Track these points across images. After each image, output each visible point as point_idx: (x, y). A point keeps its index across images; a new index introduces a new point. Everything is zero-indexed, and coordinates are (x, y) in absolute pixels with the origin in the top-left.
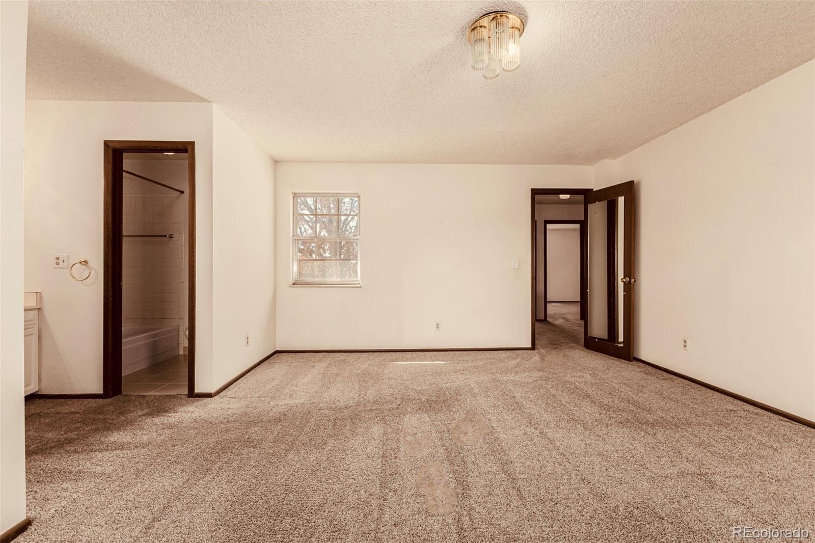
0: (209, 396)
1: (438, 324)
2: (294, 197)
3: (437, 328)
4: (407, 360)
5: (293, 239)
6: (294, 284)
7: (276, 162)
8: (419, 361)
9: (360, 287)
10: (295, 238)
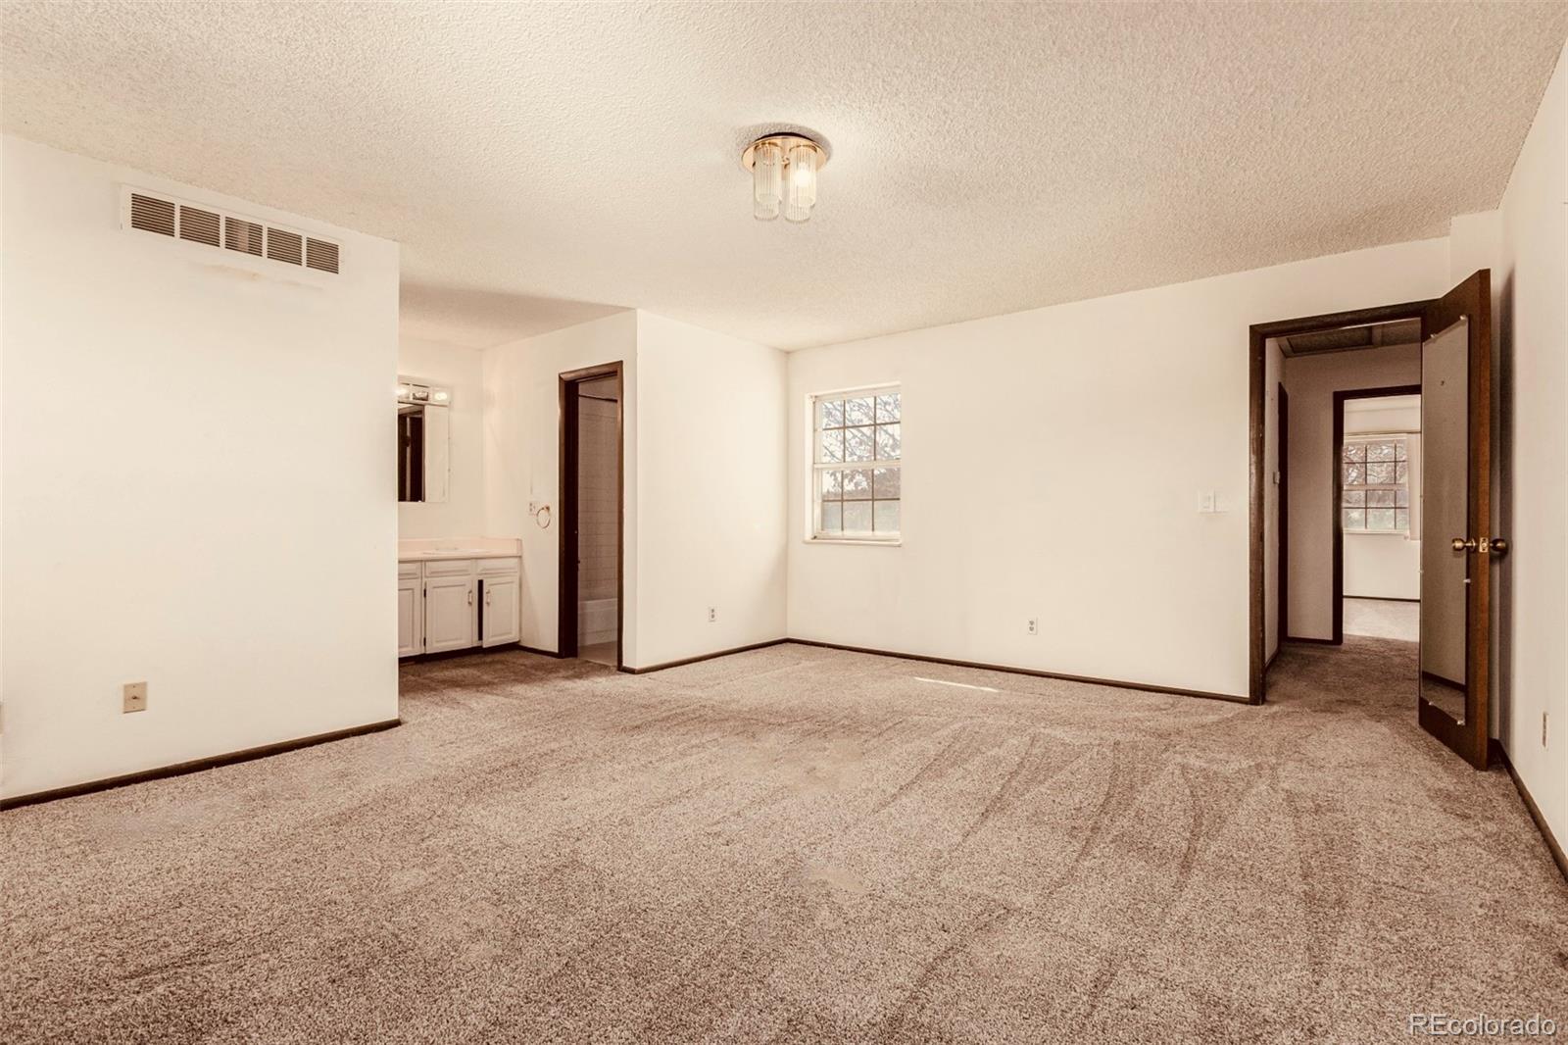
0: (632, 672)
1: (1032, 623)
2: (814, 403)
3: (1031, 629)
4: (930, 675)
5: (813, 469)
6: (815, 538)
7: (788, 353)
8: (945, 680)
9: (899, 546)
10: (816, 466)
